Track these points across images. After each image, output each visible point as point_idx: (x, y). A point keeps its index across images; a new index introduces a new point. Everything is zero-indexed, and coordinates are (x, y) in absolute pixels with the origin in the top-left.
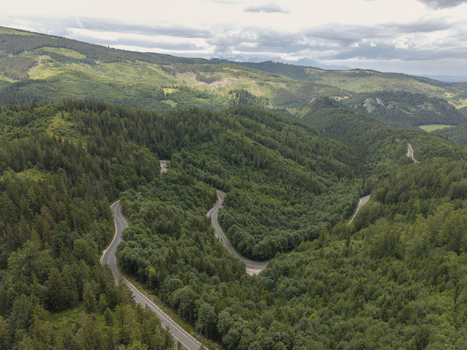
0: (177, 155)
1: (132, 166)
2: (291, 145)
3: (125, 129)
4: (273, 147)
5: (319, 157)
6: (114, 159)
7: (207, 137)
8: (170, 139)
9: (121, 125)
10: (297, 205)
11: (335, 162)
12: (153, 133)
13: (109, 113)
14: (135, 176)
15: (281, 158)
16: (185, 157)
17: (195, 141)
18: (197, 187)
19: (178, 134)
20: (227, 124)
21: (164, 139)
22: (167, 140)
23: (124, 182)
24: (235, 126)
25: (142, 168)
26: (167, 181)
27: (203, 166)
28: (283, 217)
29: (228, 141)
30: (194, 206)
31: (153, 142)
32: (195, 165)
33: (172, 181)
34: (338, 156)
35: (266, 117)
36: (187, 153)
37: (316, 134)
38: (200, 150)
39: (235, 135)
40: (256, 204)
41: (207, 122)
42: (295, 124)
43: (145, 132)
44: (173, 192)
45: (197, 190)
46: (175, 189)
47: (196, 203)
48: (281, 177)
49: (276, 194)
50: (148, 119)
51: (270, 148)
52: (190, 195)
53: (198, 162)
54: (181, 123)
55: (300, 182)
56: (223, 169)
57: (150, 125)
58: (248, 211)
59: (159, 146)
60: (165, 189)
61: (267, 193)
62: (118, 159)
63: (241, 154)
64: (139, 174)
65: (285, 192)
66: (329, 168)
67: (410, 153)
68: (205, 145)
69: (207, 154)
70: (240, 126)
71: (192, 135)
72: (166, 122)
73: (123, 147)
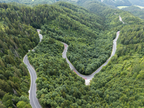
0: (43, 27)
1: (28, 38)
2: (83, 18)
3: (19, 17)
4: (77, 20)
5: (92, 22)
6: (19, 35)
7: (54, 18)
8: (39, 20)
9: (17, 15)
10: (91, 45)
11: (97, 24)
12: (31, 18)
13: (10, 9)
14: (31, 43)
15: (81, 25)
16: (46, 27)
17: (49, 20)
18: (56, 44)
19: (41, 17)
20: (59, 11)
21: (36, 20)
22: (38, 20)
23: (27, 46)
24: (62, 11)
25: (32, 38)
26: (44, 43)
27: (54, 31)
28: (89, 52)
29: (62, 19)
30: (57, 53)
31: (32, 22)
32: (51, 30)
33: (46, 43)
34: (98, 21)
35: (71, 6)
36: (46, 25)
37: (88, 12)
38: (51, 24)
39: (63, 16)
40: (79, 48)
41: (52, 11)
42: (81, 8)
43: (28, 18)
44: (48, 48)
45: (57, 45)
46: (48, 46)
47: (58, 51)
48: (83, 33)
49: (83, 41)
50: (28, 11)
51: (76, 20)
52: (55, 48)
53: (52, 29)
54: (42, 12)
55: (89, 35)
56: (62, 32)
57: (29, 14)
58: (77, 52)
59: (35, 23)
60: (44, 47)
61: (80, 42)
62: (21, 35)
63: (68, 25)
64: (32, 41)
65: (86, 40)
66: (96, 27)
67: (121, 19)
68: (53, 21)
69: (54, 25)
70: (64, 11)
71: (47, 17)
72: (36, 12)
73: (21, 27)
